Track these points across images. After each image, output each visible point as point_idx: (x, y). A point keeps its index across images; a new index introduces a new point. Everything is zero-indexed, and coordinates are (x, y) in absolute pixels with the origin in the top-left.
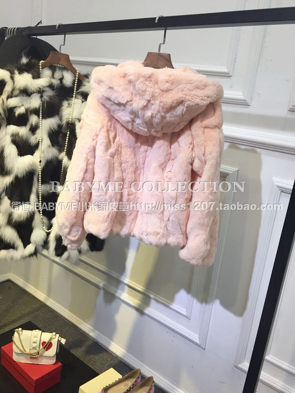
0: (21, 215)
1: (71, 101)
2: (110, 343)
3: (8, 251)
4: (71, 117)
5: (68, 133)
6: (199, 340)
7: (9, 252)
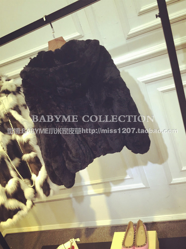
0: (12, 187)
2: (95, 222)
3: (17, 214)
5: (9, 120)
7: (19, 214)
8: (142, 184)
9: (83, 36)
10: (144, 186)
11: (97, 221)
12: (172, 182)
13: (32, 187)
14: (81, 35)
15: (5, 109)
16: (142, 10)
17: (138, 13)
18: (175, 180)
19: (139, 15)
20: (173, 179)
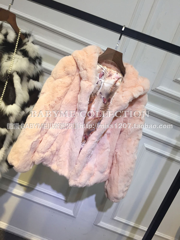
1: (12, 56)
4: (10, 69)
5: (7, 82)
6: (74, 214)
8: (72, 211)
12: (98, 224)
15: (11, 69)
17: (175, 79)
18: (102, 224)
19: (173, 81)
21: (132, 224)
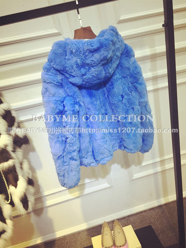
2: (55, 234)
6: (110, 185)
8: (107, 184)
9: (61, 34)
10: (109, 186)
11: (57, 233)
12: (133, 178)
13: (9, 204)
14: (60, 33)
16: (121, 18)
17: (117, 21)
18: (136, 176)
19: (118, 23)
20: (134, 175)
21: (158, 159)
